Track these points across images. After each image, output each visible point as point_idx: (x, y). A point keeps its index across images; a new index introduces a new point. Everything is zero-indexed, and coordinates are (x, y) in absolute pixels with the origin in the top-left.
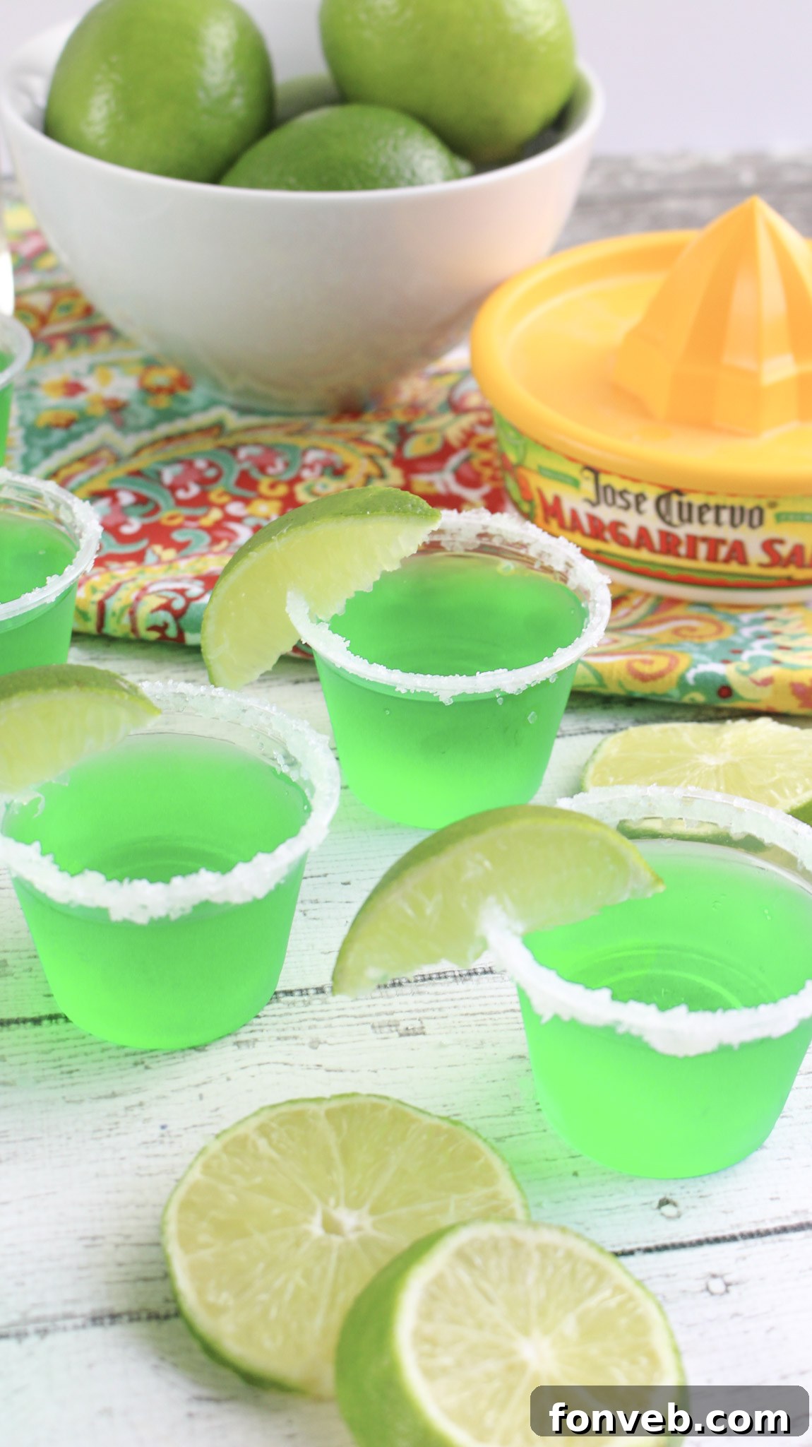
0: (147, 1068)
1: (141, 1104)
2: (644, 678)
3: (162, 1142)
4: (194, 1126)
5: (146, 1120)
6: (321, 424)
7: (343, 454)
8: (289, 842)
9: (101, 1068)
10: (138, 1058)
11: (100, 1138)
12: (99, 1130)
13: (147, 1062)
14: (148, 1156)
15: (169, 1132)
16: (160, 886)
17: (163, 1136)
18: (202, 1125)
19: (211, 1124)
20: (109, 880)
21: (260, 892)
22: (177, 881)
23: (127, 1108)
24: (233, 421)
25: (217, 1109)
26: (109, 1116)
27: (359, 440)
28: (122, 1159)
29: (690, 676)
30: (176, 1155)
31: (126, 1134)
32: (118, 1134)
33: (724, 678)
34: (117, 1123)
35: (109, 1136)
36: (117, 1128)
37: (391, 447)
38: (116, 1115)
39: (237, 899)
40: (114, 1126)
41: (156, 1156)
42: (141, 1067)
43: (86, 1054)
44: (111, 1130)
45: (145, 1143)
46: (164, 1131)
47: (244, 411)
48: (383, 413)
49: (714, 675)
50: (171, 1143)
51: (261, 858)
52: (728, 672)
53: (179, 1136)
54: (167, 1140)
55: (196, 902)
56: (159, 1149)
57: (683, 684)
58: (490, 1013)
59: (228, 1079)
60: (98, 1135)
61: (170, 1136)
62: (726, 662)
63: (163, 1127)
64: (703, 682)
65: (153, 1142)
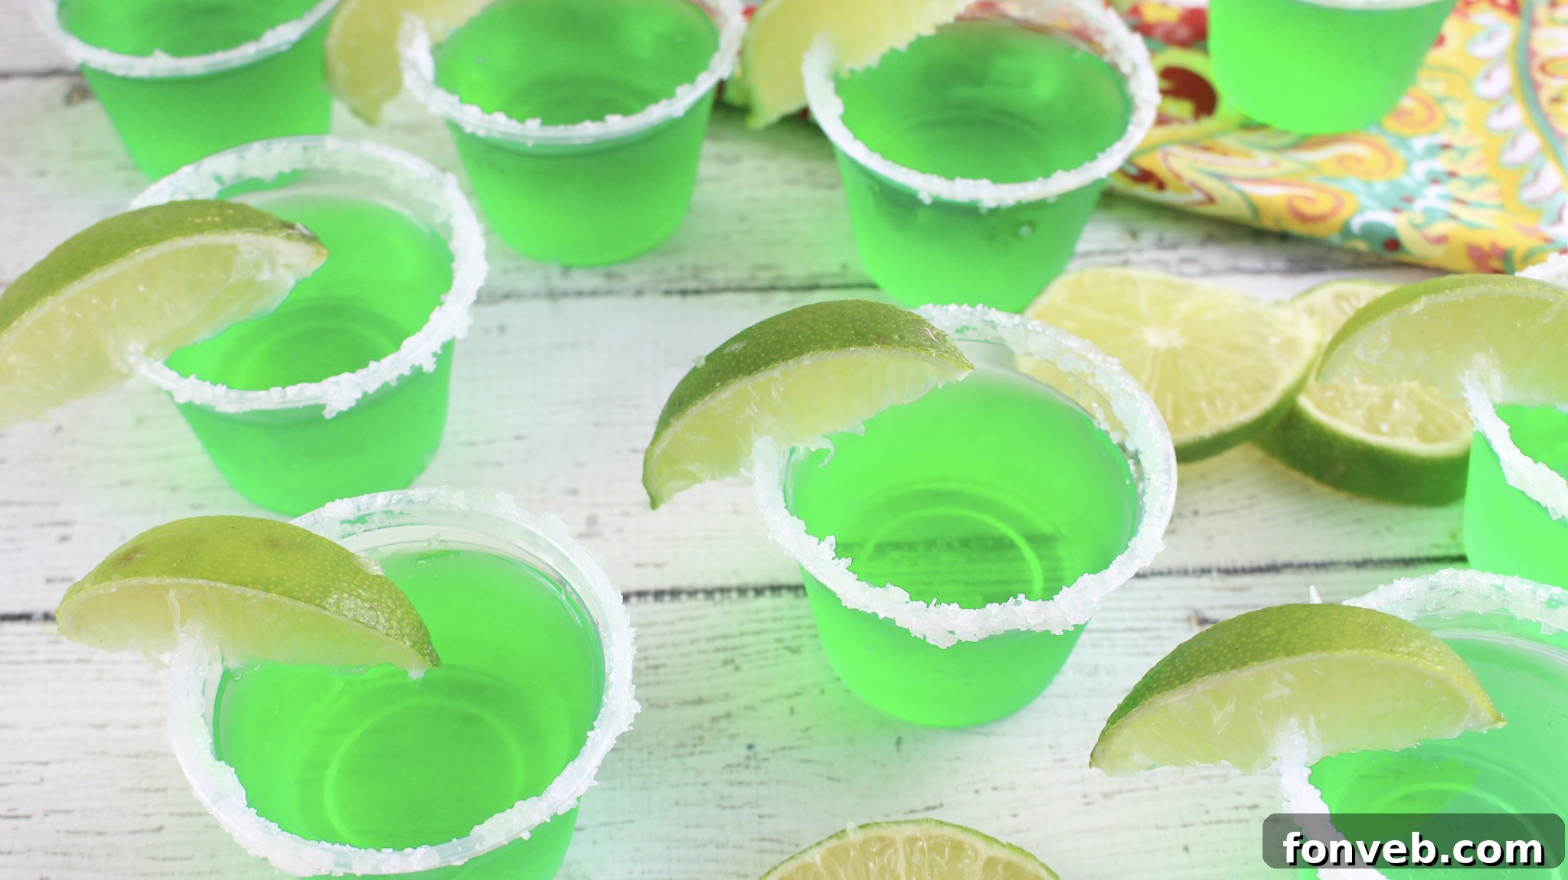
0: (737, 668)
1: (728, 715)
2: (1303, 218)
3: (747, 766)
4: (783, 748)
5: (733, 737)
9: (689, 665)
10: (728, 655)
11: (683, 756)
12: (683, 745)
13: (739, 661)
14: (731, 783)
15: (755, 754)
17: (748, 758)
18: (791, 748)
19: (800, 747)
23: (714, 719)
25: (808, 729)
26: (693, 728)
28: (705, 784)
29: (1356, 224)
30: (761, 783)
31: (710, 752)
32: (702, 752)
33: (1392, 230)
34: (701, 738)
35: (692, 754)
36: (701, 744)
38: (700, 727)
40: (697, 741)
41: (741, 783)
42: (730, 667)
43: (674, 645)
44: (694, 746)
45: (730, 766)
46: (750, 753)
49: (1382, 226)
50: (757, 768)
52: (1398, 223)
53: (766, 760)
54: (753, 763)
56: (745, 775)
57: (1346, 231)
58: (1109, 631)
59: (822, 692)
60: (681, 751)
61: (756, 759)
62: (1396, 210)
63: (750, 747)
64: (1369, 232)
65: (739, 765)
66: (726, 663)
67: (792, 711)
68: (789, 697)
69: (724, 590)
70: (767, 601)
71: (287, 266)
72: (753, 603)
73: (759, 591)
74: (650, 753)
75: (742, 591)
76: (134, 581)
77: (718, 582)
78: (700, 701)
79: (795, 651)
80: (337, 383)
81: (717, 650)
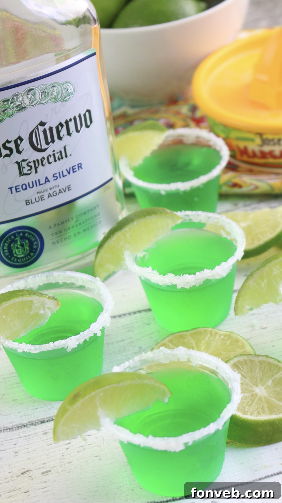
0: (132, 331)
1: (132, 342)
5: (134, 346)
6: (163, 108)
7: (173, 119)
8: (232, 258)
10: (129, 329)
11: (120, 353)
13: (132, 329)
16: (192, 276)
17: (140, 350)
20: (176, 275)
21: (224, 275)
22: (198, 273)
23: (128, 344)
24: (130, 111)
26: (122, 347)
27: (178, 113)
31: (128, 351)
34: (125, 348)
35: (123, 352)
37: (190, 114)
38: (124, 346)
39: (218, 277)
42: (130, 331)
45: (135, 353)
47: (133, 107)
48: (186, 101)
51: (223, 263)
55: (204, 280)
59: (159, 332)
63: (140, 348)
65: (138, 352)
66: (128, 331)
67: (151, 338)
68: (149, 335)
69: (124, 315)
70: (138, 315)
71: (48, 308)
72: (133, 316)
73: (135, 313)
74: (111, 354)
75: (130, 314)
76: (87, 397)
77: (122, 313)
78: (123, 340)
79: (148, 324)
80: (71, 339)
81: (125, 328)
